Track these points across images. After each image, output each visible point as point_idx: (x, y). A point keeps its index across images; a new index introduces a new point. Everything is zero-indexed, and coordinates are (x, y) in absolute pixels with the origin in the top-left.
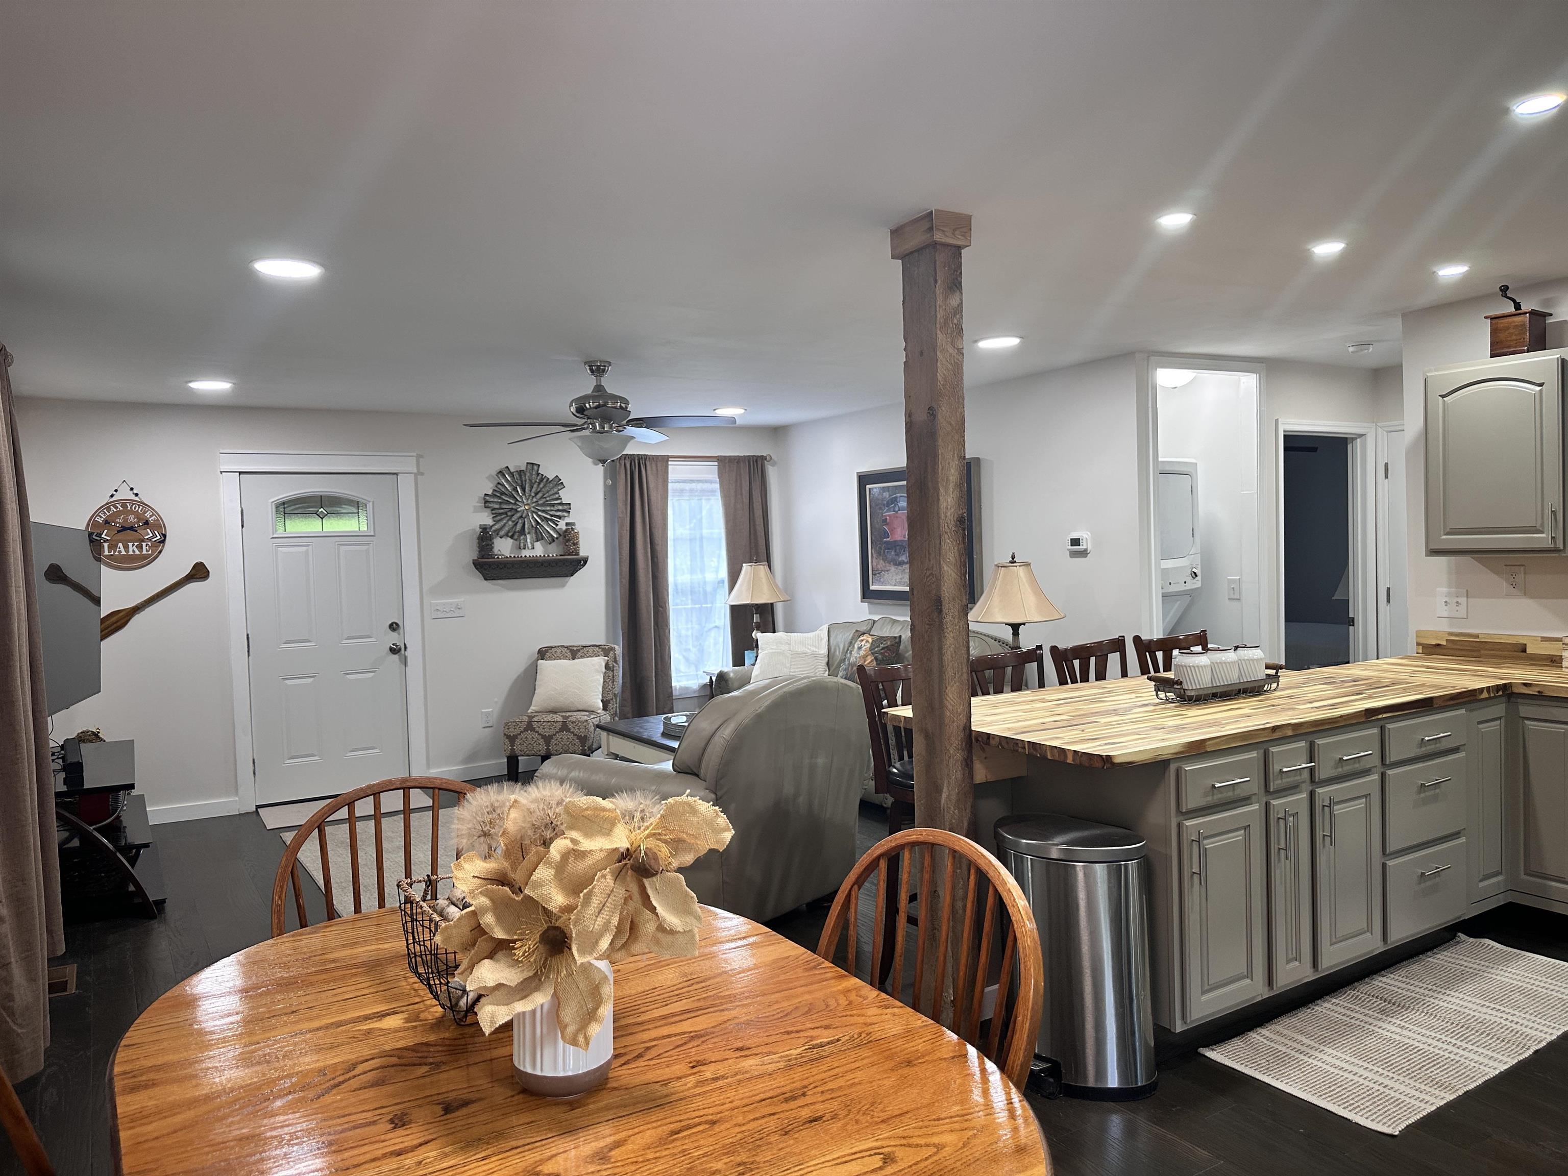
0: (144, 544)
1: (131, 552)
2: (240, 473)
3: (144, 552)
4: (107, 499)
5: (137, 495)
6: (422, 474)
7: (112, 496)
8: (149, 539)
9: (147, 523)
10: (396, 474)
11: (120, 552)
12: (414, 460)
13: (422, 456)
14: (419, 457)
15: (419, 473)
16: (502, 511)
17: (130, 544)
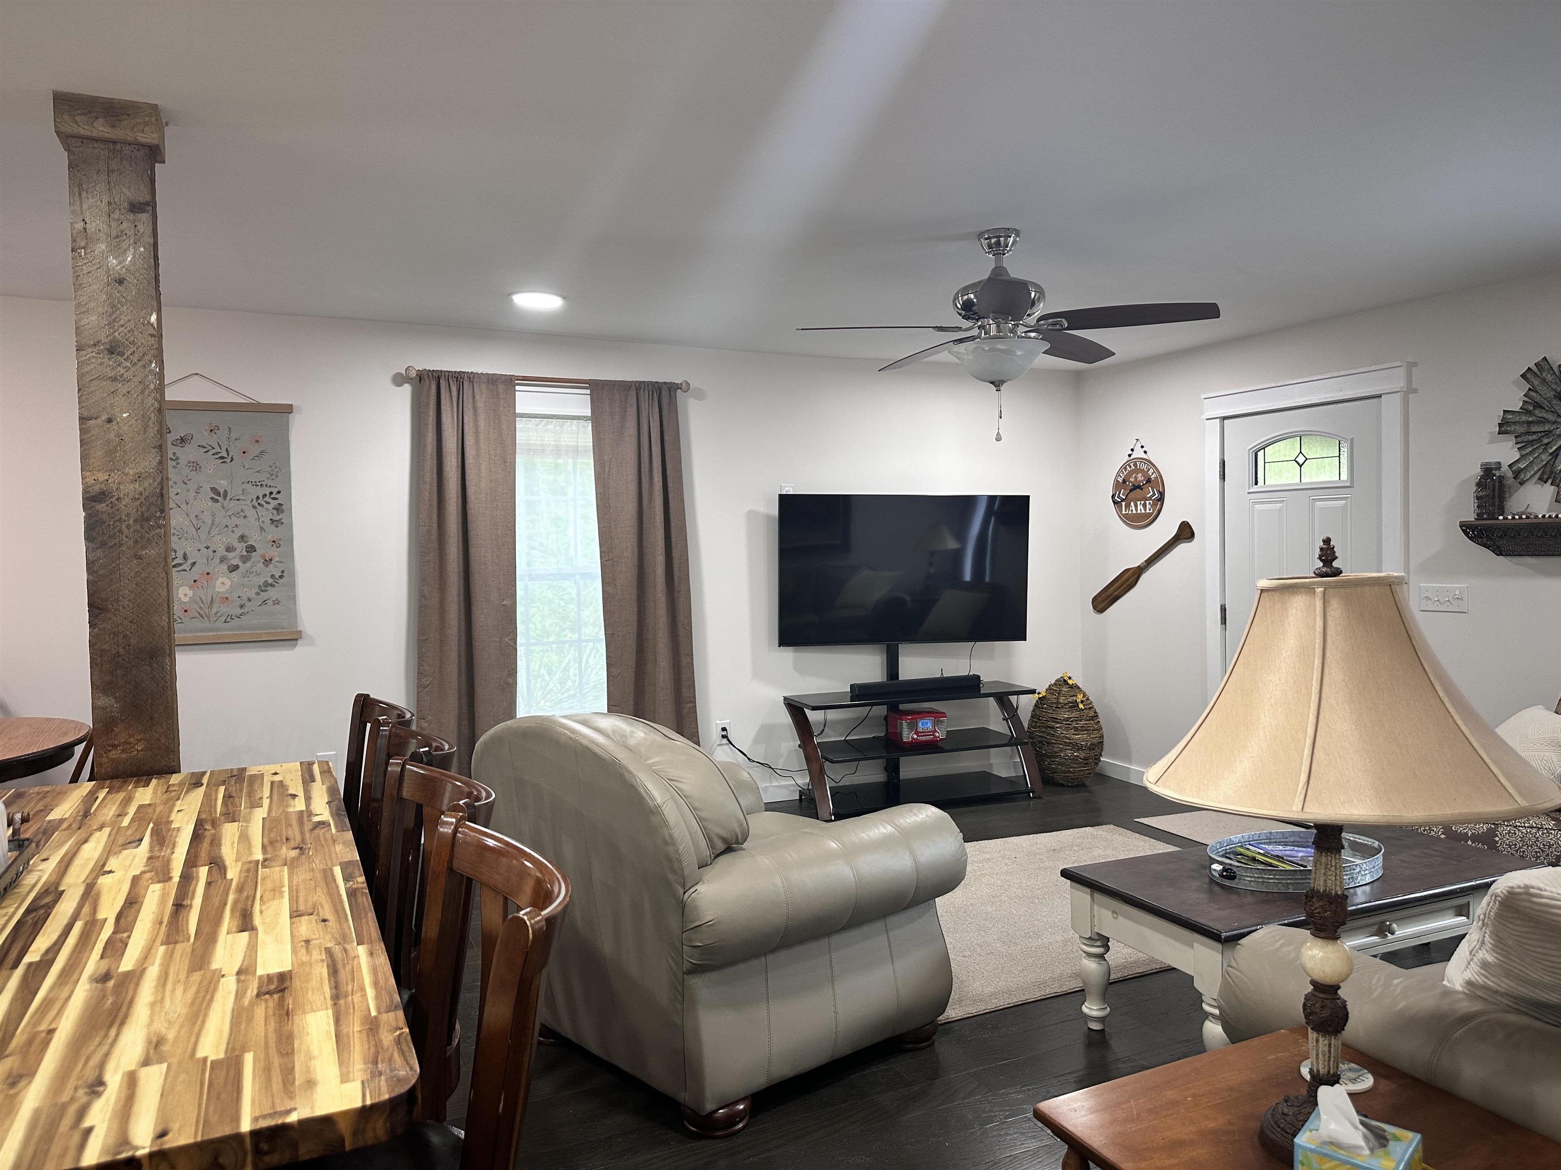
0: (1147, 502)
1: (1139, 512)
2: (1225, 418)
3: (1148, 511)
4: (1127, 458)
5: (1145, 452)
6: (1415, 391)
7: (1130, 455)
8: (1150, 498)
9: (1149, 481)
10: (1380, 396)
11: (1132, 510)
12: (1402, 371)
13: (1415, 364)
14: (1412, 365)
15: (1410, 390)
16: (1535, 437)
17: (1139, 503)
